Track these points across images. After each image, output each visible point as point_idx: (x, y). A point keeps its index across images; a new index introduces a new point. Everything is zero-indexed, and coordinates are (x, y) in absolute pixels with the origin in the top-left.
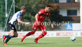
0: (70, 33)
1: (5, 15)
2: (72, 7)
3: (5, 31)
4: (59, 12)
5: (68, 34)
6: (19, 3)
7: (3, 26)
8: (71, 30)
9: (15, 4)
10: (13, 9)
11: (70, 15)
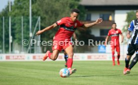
0: (103, 56)
1: (29, 34)
2: (105, 26)
3: (29, 52)
4: (90, 31)
5: (101, 57)
6: (45, 20)
7: (27, 47)
8: (105, 52)
9: (41, 22)
10: (38, 27)
11: (103, 35)
